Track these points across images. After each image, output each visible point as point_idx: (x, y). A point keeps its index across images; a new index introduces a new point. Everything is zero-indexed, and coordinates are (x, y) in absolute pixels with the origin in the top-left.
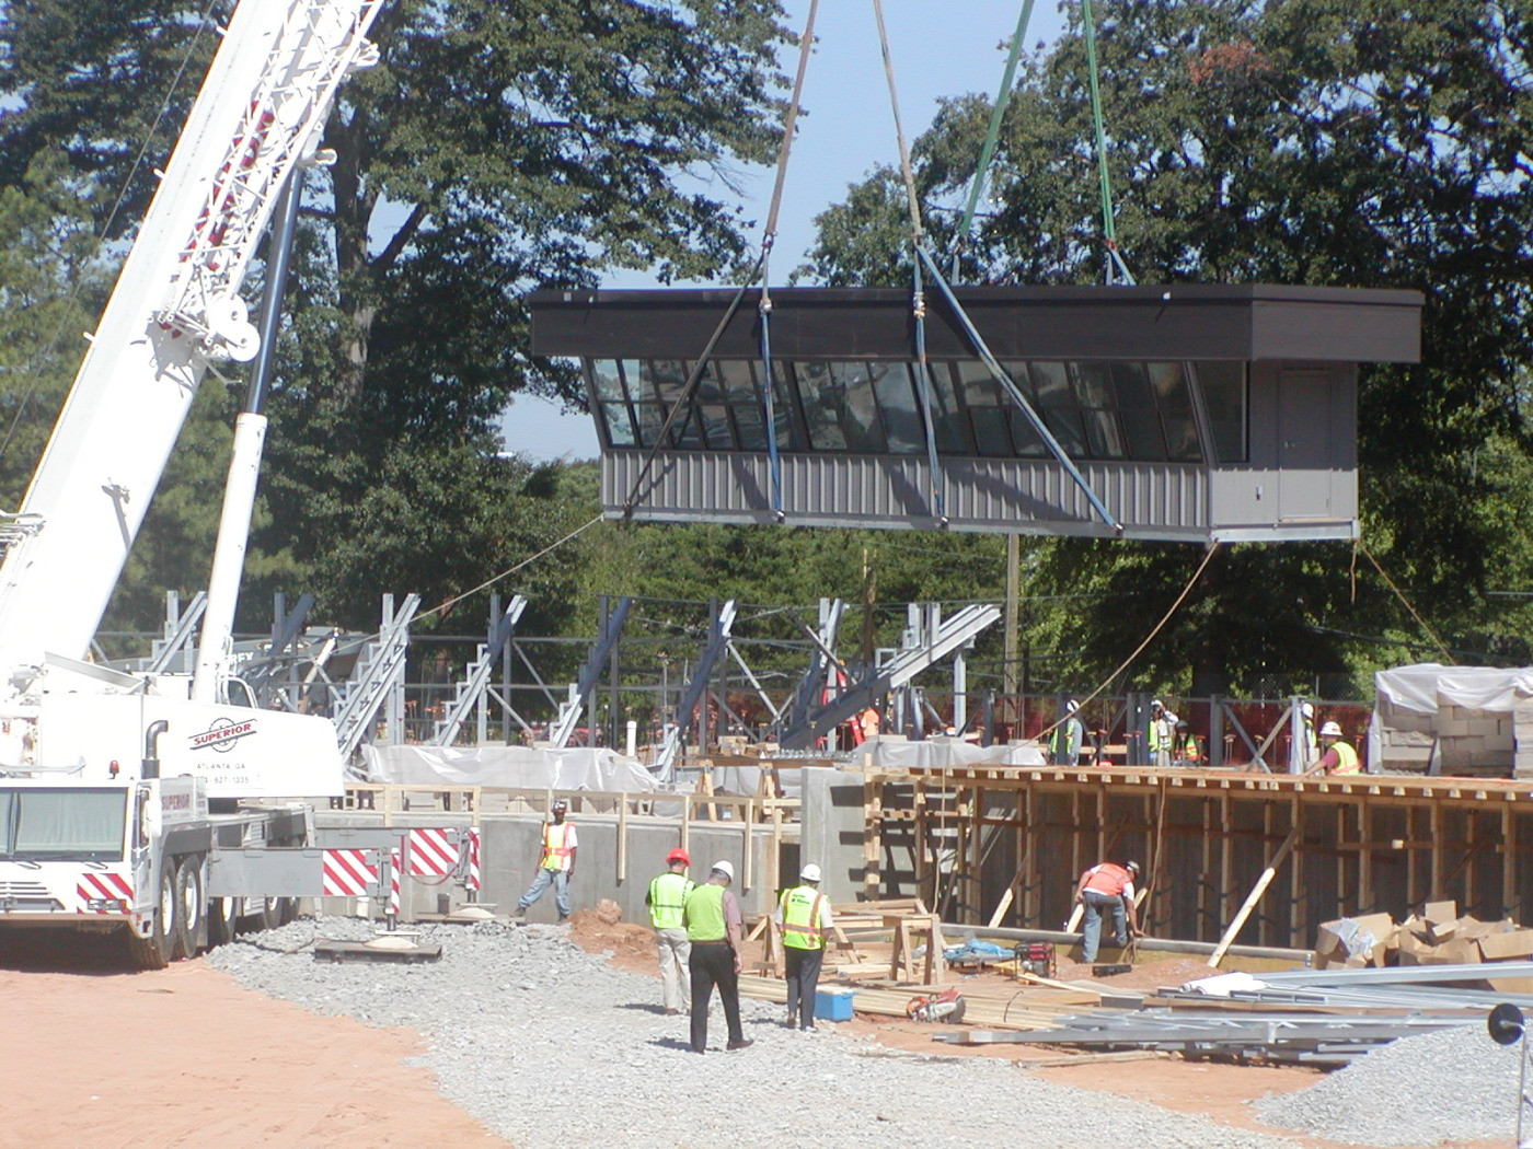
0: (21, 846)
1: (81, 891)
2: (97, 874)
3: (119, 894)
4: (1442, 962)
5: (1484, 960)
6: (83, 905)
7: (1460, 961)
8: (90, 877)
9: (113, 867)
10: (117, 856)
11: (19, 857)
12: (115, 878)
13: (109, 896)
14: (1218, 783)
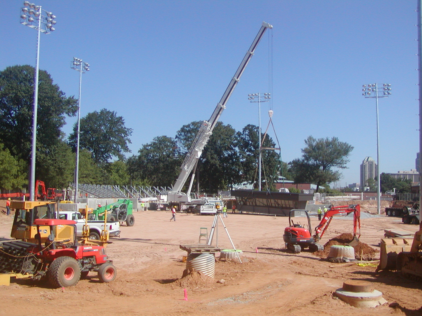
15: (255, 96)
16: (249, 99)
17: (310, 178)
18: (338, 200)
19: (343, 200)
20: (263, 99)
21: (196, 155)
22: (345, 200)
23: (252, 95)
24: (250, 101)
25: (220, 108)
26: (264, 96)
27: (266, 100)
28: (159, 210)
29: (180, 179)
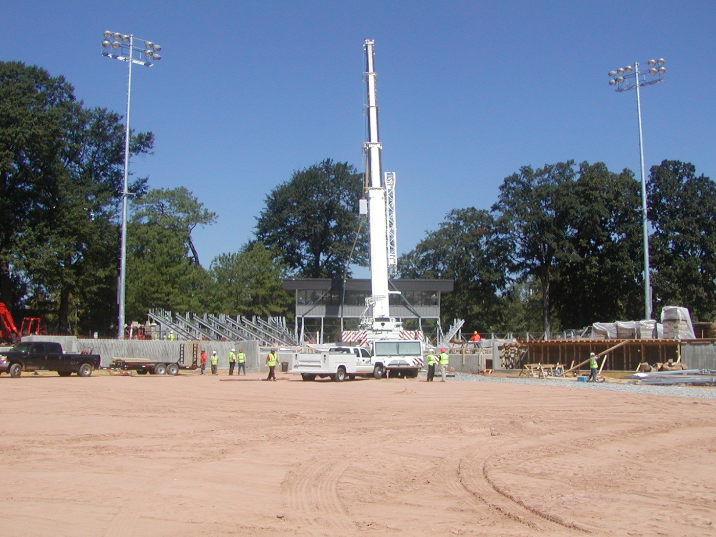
0: (400, 353)
1: (413, 362)
2: (416, 358)
3: (421, 362)
4: (675, 370)
5: (683, 369)
6: (414, 365)
7: (679, 370)
8: (415, 359)
9: (419, 357)
10: (420, 355)
11: (400, 355)
12: (420, 359)
13: (419, 363)
14: (589, 341)
15: (626, 73)
20: (648, 78)
23: (619, 71)
24: (616, 87)
26: (649, 67)
27: (657, 77)
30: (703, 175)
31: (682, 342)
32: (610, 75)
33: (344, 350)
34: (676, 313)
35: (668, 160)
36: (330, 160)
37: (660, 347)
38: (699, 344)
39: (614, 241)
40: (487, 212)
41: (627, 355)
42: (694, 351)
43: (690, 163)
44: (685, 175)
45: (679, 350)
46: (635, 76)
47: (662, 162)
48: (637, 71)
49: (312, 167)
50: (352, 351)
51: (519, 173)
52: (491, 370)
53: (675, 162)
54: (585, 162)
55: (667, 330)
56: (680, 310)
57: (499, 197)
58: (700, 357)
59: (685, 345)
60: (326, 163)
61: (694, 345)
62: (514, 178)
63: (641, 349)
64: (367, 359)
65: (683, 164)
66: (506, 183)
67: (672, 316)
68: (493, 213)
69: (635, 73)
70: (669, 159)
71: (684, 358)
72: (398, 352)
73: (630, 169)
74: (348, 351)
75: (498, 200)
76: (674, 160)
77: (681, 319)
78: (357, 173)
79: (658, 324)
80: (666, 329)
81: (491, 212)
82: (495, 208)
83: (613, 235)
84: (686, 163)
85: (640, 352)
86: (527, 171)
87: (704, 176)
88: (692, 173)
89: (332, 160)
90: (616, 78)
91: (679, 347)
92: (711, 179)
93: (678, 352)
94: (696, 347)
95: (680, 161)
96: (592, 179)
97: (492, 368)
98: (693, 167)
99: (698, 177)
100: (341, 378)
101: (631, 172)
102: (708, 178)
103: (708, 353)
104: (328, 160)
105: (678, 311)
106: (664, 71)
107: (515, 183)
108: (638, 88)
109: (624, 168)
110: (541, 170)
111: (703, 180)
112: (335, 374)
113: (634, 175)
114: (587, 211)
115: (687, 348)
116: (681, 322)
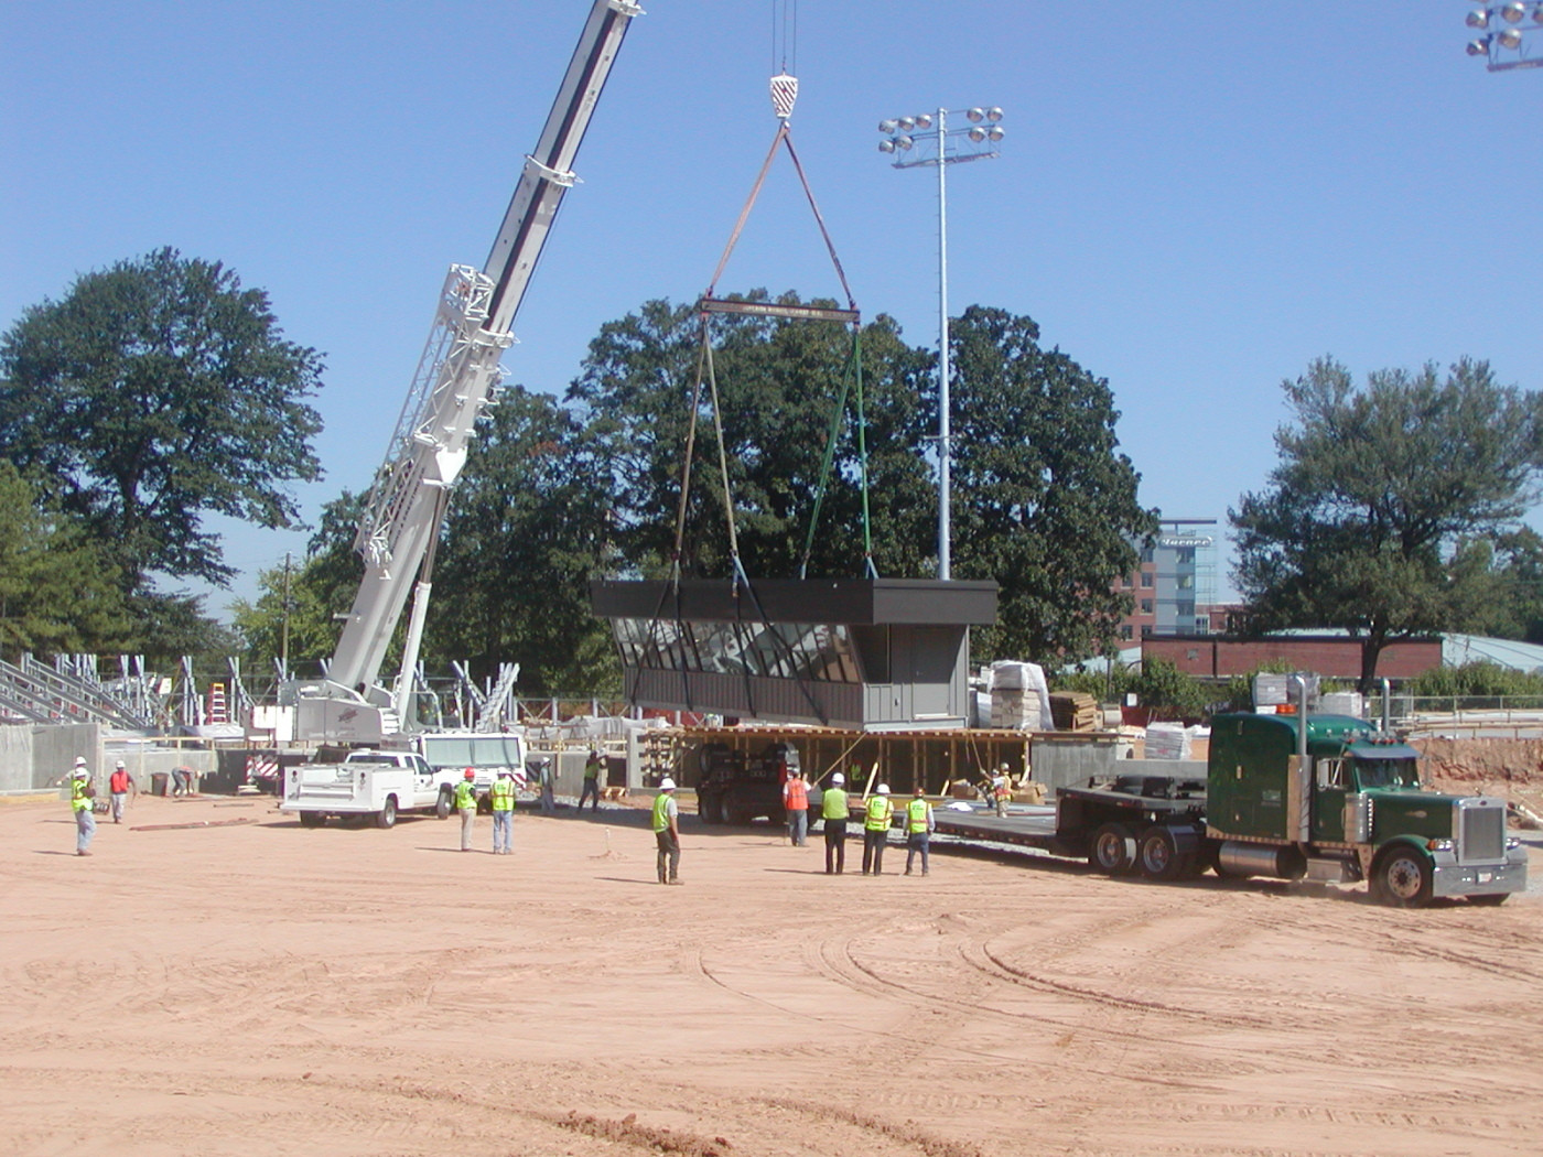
0: (478, 763)
10: (518, 766)
15: (918, 129)
16: (882, 148)
17: (1299, 605)
18: (1480, 733)
19: (1510, 733)
20: (964, 146)
21: (429, 472)
22: (1522, 733)
23: (902, 123)
24: (894, 158)
25: (536, 182)
26: (968, 123)
27: (984, 146)
28: (251, 788)
29: (358, 613)
30: (1057, 348)
31: (1036, 739)
32: (882, 128)
33: (384, 759)
34: (1020, 675)
35: (981, 306)
36: (173, 253)
37: (989, 747)
38: (1067, 744)
39: (846, 480)
40: (553, 399)
41: (920, 761)
42: (1058, 756)
43: (1028, 318)
44: (1018, 345)
45: (1027, 753)
46: (938, 138)
47: (968, 311)
48: (942, 128)
49: (123, 267)
50: (403, 763)
51: (638, 313)
52: (623, 790)
53: (996, 312)
54: (792, 292)
55: (999, 711)
56: (1028, 670)
57: (582, 363)
58: (1069, 768)
59: (1038, 743)
60: (161, 257)
61: (1057, 744)
62: (629, 326)
63: (950, 752)
64: (427, 778)
65: (1012, 318)
66: (605, 335)
67: (1010, 681)
68: (570, 404)
69: (939, 131)
70: (984, 305)
71: (1037, 769)
72: (472, 760)
73: (894, 317)
74: (395, 762)
75: (582, 372)
76: (993, 306)
77: (1027, 687)
78: (238, 288)
79: (979, 694)
80: (997, 708)
81: (564, 401)
82: (575, 390)
83: (846, 466)
84: (1020, 316)
85: (949, 757)
86: (657, 311)
87: (1060, 351)
88: (1033, 341)
89: (177, 252)
90: (894, 135)
91: (1027, 747)
92: (1073, 359)
93: (1025, 757)
94: (1061, 749)
95: (1008, 310)
96: (808, 339)
97: (624, 786)
98: (1036, 326)
99: (1045, 350)
100: (390, 819)
101: (895, 324)
102: (1068, 357)
103: (1084, 761)
104: (168, 250)
105: (1023, 670)
106: (1001, 135)
107: (624, 335)
108: (943, 167)
109: (879, 312)
110: (687, 308)
111: (1056, 360)
112: (378, 813)
113: (900, 332)
114: (798, 418)
115: (1044, 750)
116: (1026, 694)
